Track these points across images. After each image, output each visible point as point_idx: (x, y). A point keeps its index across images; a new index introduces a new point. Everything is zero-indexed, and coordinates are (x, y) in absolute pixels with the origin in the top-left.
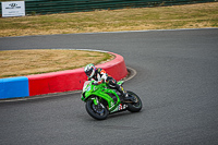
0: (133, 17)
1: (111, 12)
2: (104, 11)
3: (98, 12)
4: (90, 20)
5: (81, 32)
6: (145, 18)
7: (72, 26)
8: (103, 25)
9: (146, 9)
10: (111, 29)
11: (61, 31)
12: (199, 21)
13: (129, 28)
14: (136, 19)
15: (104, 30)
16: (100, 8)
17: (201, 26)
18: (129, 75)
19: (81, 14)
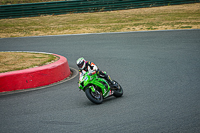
0: (75, 21)
1: (55, 17)
2: (48, 16)
3: (43, 17)
4: (36, 24)
5: (28, 36)
6: (87, 22)
7: (20, 30)
8: (48, 29)
9: (88, 14)
10: (55, 32)
11: (9, 35)
12: (135, 25)
13: (72, 31)
14: (78, 23)
15: (48, 34)
16: (45, 14)
17: (137, 29)
18: (72, 75)
19: (27, 19)
